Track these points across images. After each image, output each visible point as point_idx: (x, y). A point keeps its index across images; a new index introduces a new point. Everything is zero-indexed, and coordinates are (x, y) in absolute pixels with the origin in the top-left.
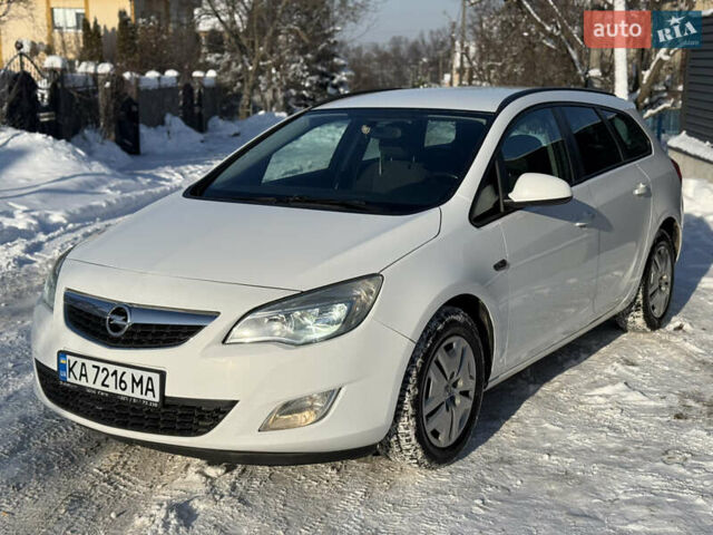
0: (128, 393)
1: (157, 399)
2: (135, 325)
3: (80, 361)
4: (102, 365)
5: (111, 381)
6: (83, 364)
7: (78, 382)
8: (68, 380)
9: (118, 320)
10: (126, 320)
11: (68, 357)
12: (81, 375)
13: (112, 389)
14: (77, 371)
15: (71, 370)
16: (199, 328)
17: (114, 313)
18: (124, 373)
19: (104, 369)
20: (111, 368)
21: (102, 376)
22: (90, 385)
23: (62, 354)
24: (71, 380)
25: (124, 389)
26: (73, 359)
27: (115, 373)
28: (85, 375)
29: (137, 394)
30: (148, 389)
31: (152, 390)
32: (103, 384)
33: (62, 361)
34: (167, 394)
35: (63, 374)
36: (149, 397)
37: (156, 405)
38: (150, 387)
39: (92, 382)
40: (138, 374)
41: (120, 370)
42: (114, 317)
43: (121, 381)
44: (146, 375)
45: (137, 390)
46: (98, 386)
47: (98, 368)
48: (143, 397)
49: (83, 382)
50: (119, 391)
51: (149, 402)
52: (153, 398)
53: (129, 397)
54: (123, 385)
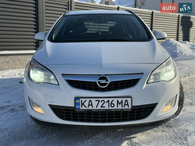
0: (115, 107)
1: (130, 107)
2: (111, 82)
3: (88, 100)
4: (101, 99)
5: (106, 105)
6: (90, 101)
7: (87, 108)
8: (81, 108)
9: (103, 82)
11: (81, 99)
12: (89, 105)
13: (106, 108)
14: (86, 104)
15: (82, 104)
18: (113, 100)
19: (102, 101)
20: (106, 100)
21: (101, 104)
22: (94, 108)
23: (77, 98)
24: (84, 108)
25: (113, 107)
26: (83, 100)
27: (108, 101)
28: (92, 105)
29: (120, 107)
30: (125, 105)
31: (128, 105)
32: (102, 107)
33: (77, 101)
35: (78, 107)
36: (126, 107)
37: (130, 110)
38: (126, 103)
39: (96, 106)
40: (120, 100)
41: (111, 100)
44: (124, 100)
46: (99, 108)
47: (99, 101)
48: (123, 108)
49: (90, 108)
50: (110, 108)
51: (126, 109)
52: (128, 108)
53: (116, 109)
54: (112, 105)
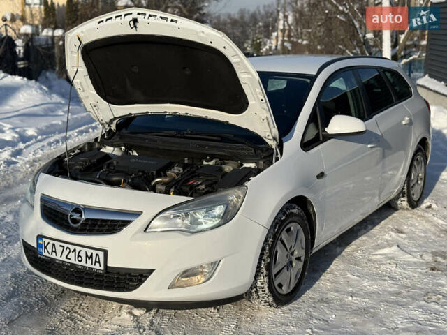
0: (83, 263)
1: (102, 268)
2: (87, 220)
3: (52, 242)
4: (66, 246)
5: (72, 256)
6: (54, 244)
7: (50, 256)
8: (44, 254)
9: (76, 216)
10: (81, 216)
11: (44, 239)
12: (53, 251)
13: (72, 261)
14: (49, 248)
15: (45, 248)
16: (129, 222)
17: (73, 211)
18: (80, 251)
19: (68, 248)
20: (72, 248)
21: (66, 252)
22: (58, 257)
23: (40, 237)
24: (46, 254)
25: (80, 261)
26: (47, 241)
27: (74, 250)
28: (55, 251)
29: (89, 264)
30: (96, 262)
31: (99, 262)
32: (67, 258)
33: (40, 242)
34: (108, 265)
35: (40, 250)
36: (97, 266)
37: (101, 272)
38: (97, 260)
39: (60, 256)
40: (89, 252)
41: (78, 249)
42: (72, 214)
43: (79, 256)
44: (95, 252)
45: (89, 262)
46: (64, 258)
47: (63, 247)
48: (93, 266)
49: (53, 256)
50: (77, 262)
51: (97, 270)
52: (100, 267)
53: (84, 267)
54: (80, 259)
